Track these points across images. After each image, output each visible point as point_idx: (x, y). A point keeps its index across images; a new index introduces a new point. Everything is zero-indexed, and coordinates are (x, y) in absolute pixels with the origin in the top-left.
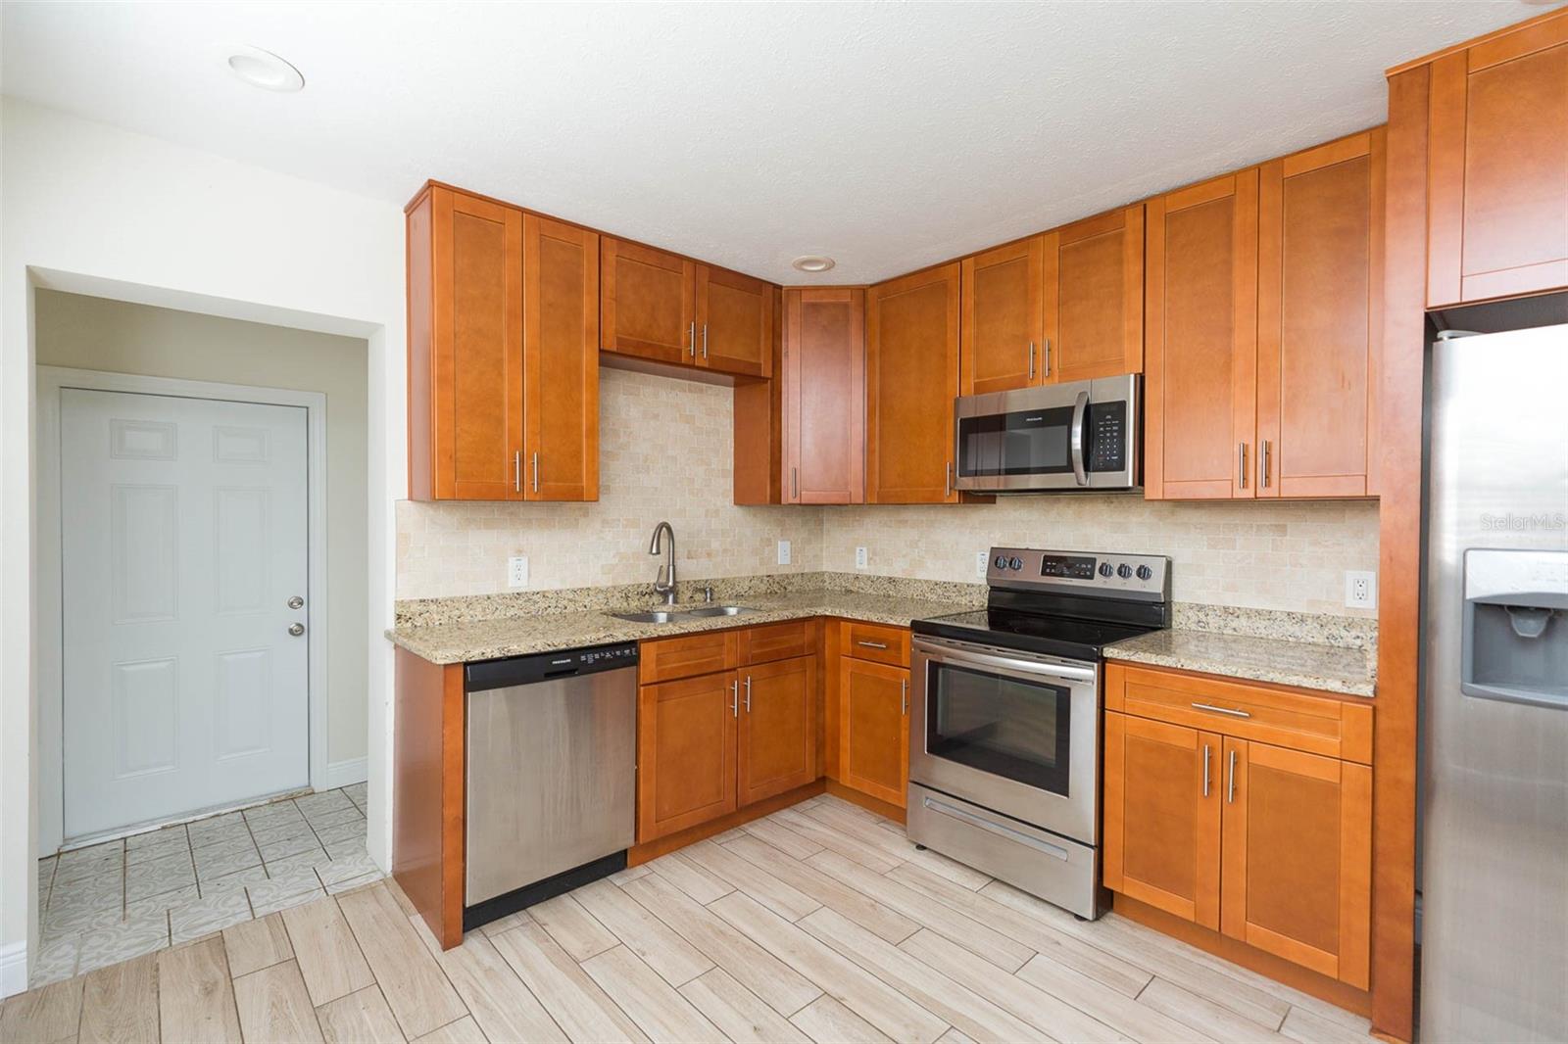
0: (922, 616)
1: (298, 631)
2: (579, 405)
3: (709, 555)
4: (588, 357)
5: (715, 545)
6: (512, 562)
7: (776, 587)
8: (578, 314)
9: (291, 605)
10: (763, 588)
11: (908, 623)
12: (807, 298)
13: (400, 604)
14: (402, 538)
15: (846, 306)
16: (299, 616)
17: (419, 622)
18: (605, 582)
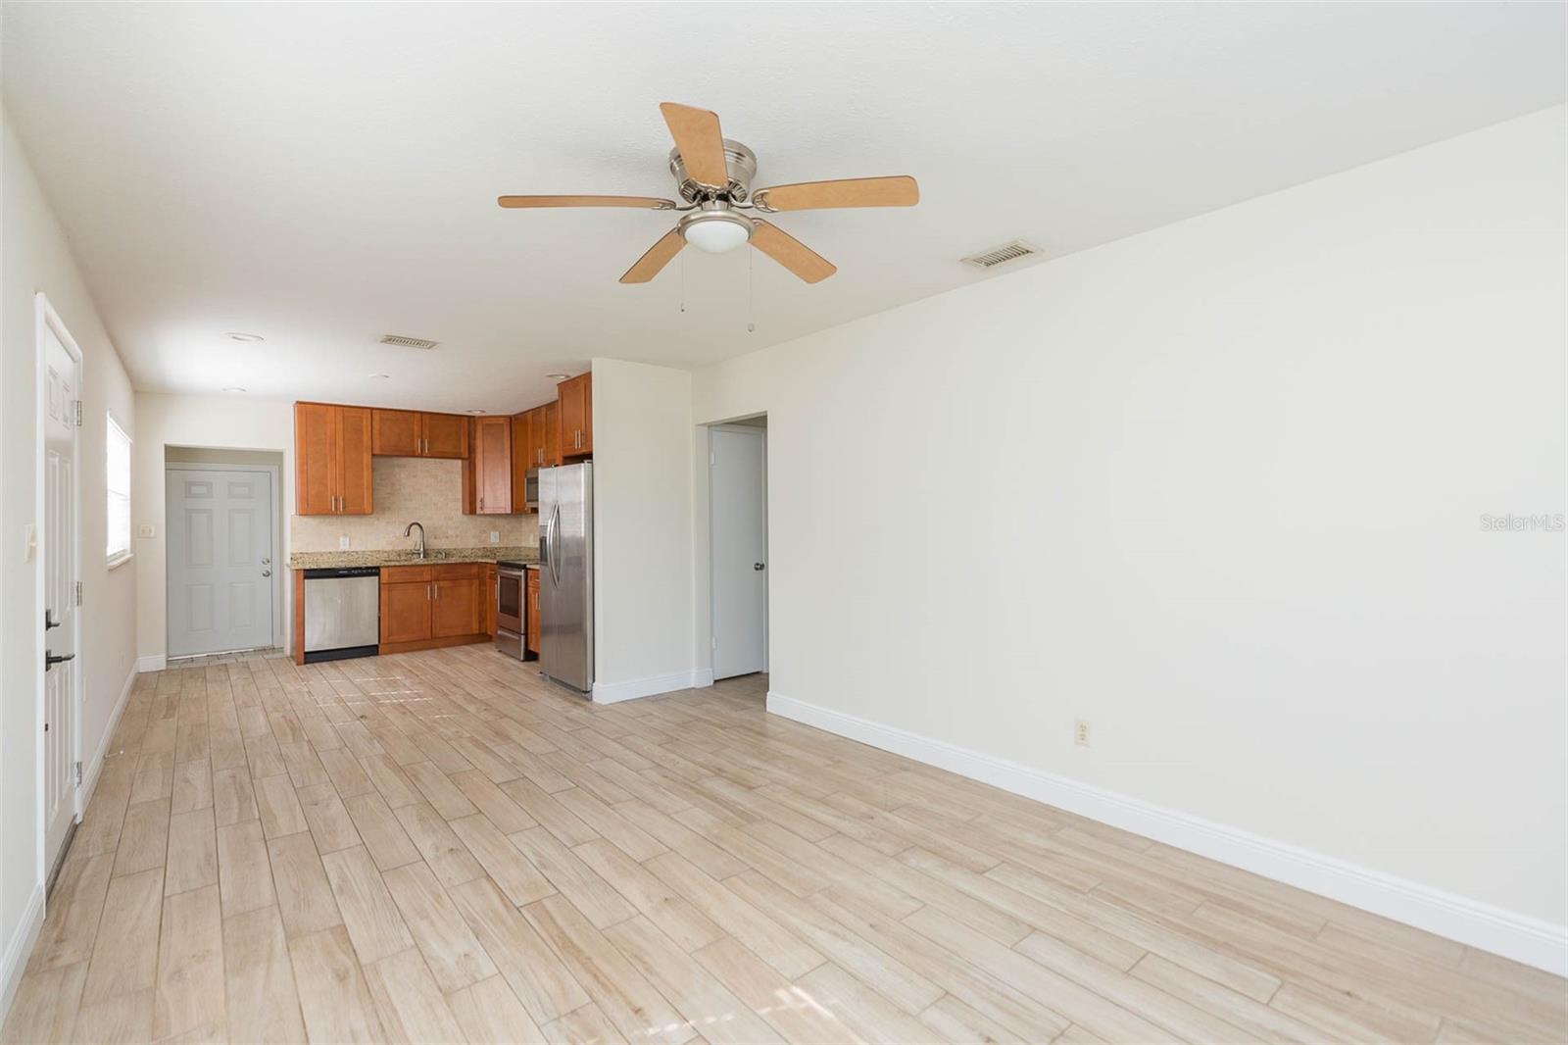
0: (503, 559)
1: (267, 574)
2: (363, 476)
3: (447, 537)
4: (367, 457)
5: (450, 533)
6: (341, 539)
7: (488, 553)
8: (362, 441)
9: (263, 562)
10: (480, 553)
11: (495, 562)
12: (486, 422)
13: (292, 554)
14: (293, 529)
15: (502, 424)
16: (268, 567)
17: (300, 561)
18: (389, 548)
